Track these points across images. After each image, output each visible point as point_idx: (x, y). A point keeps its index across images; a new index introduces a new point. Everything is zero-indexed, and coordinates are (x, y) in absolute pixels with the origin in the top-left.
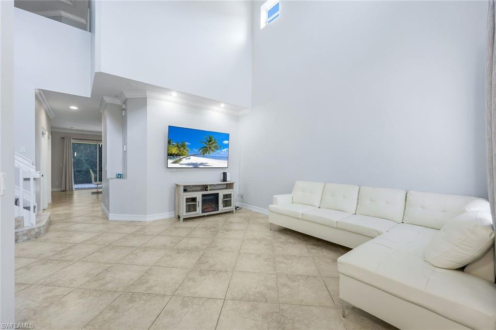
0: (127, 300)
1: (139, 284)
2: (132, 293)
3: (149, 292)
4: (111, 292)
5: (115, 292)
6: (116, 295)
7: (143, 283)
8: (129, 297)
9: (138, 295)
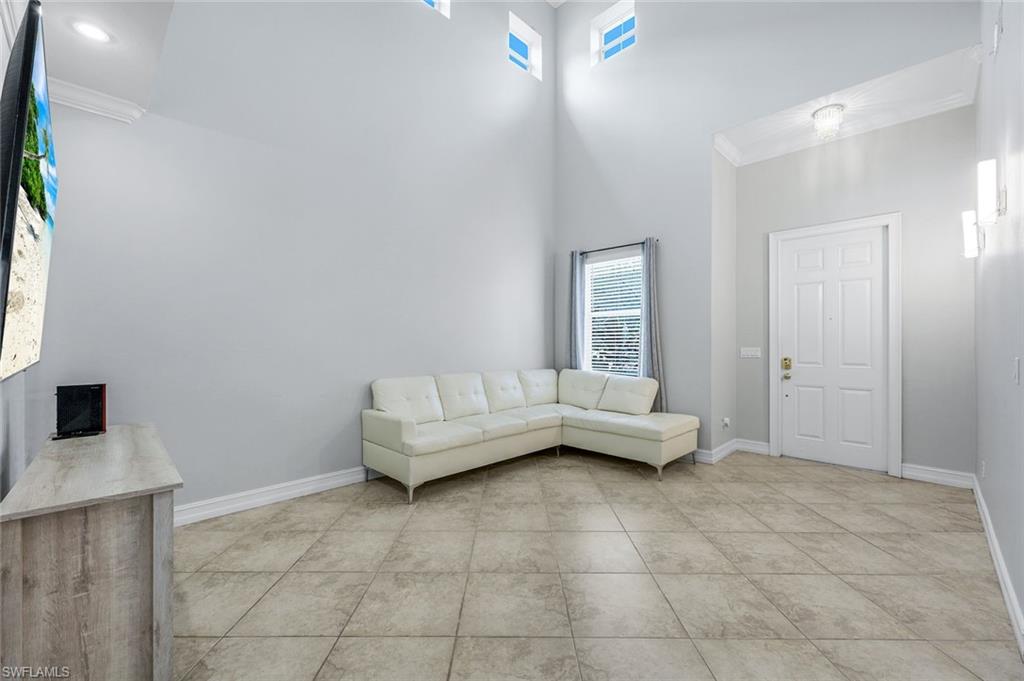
0: (814, 620)
1: (768, 628)
2: (797, 624)
3: (766, 602)
4: (834, 661)
5: (824, 653)
6: (828, 645)
7: (757, 622)
8: (807, 622)
9: (789, 613)
